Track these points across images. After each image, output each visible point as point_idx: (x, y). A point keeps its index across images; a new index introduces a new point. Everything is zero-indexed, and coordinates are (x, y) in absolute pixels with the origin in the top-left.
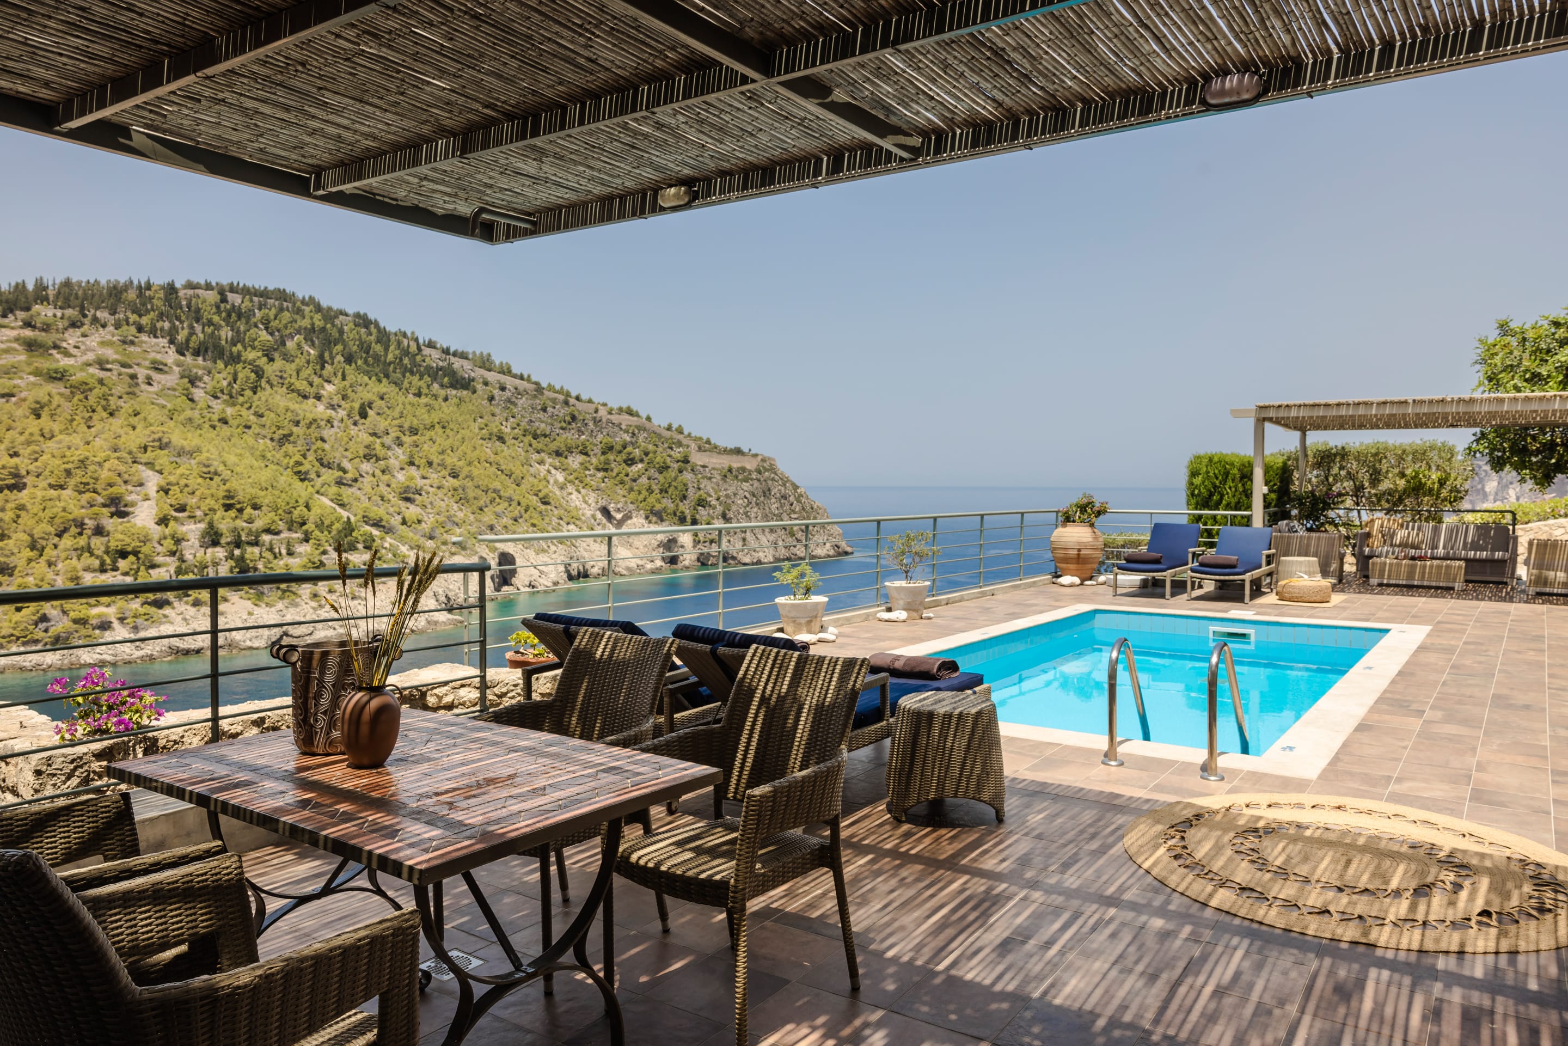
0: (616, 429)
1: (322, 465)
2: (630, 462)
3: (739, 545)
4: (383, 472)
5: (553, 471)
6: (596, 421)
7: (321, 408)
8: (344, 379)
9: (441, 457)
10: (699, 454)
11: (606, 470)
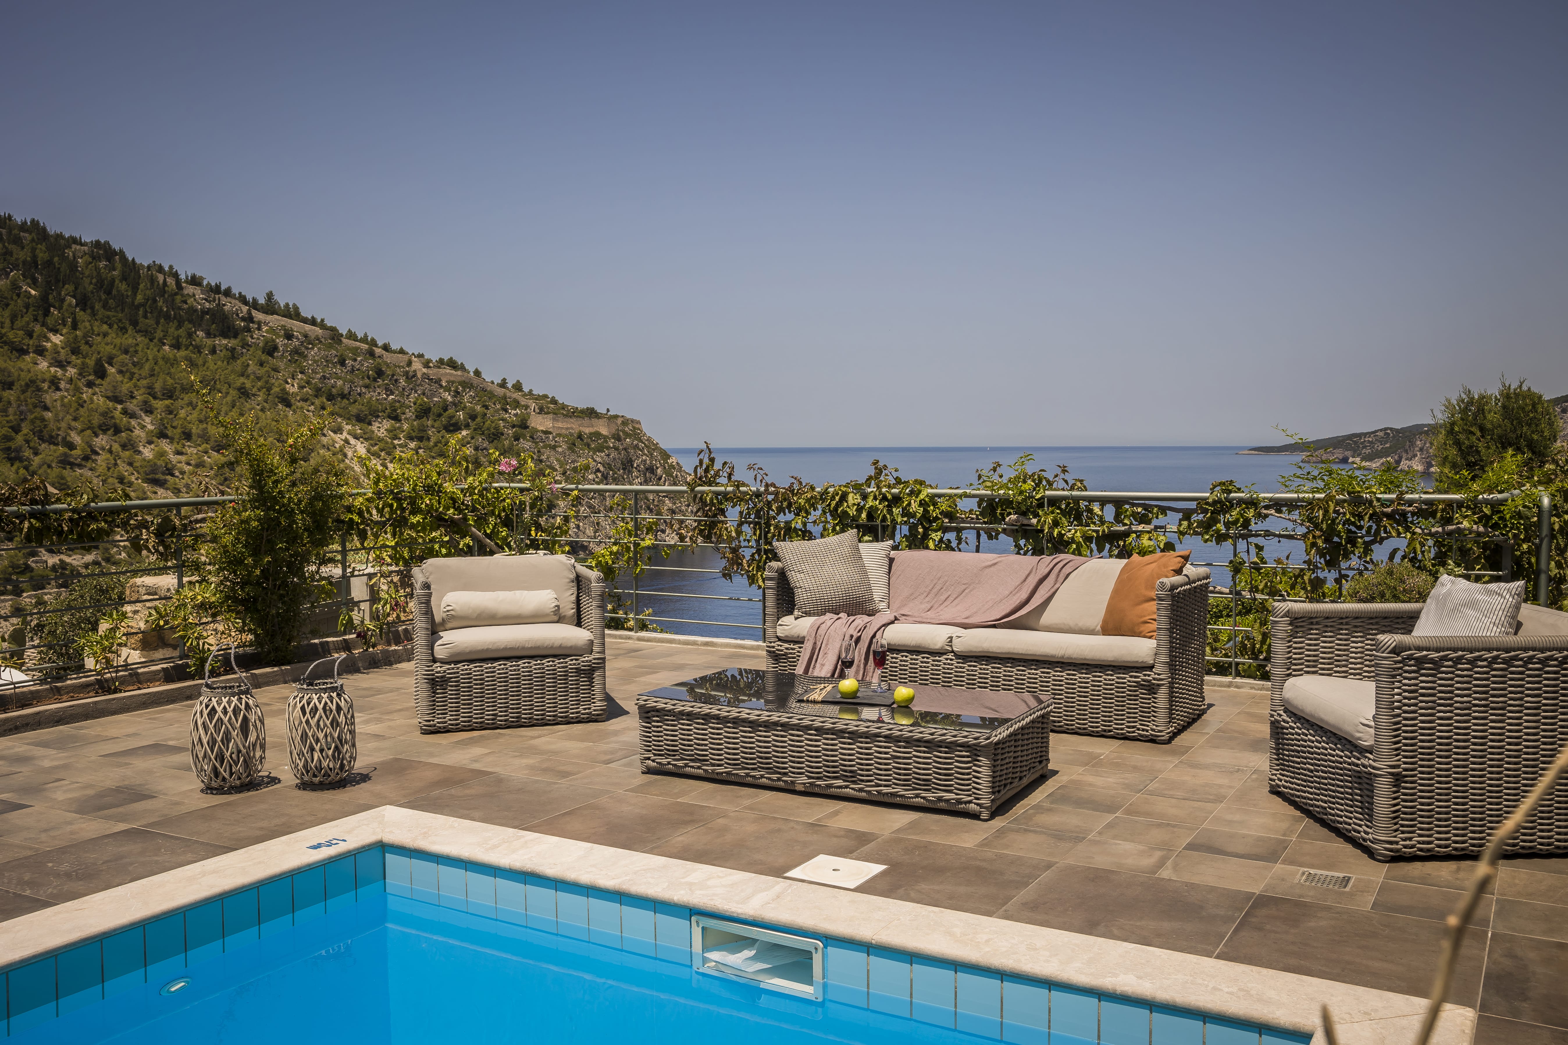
0: (435, 386)
1: (42, 439)
2: (453, 427)
3: (590, 531)
4: (124, 447)
5: (352, 441)
6: (410, 377)
7: (43, 365)
8: (75, 326)
9: (201, 426)
10: (540, 417)
11: (420, 439)
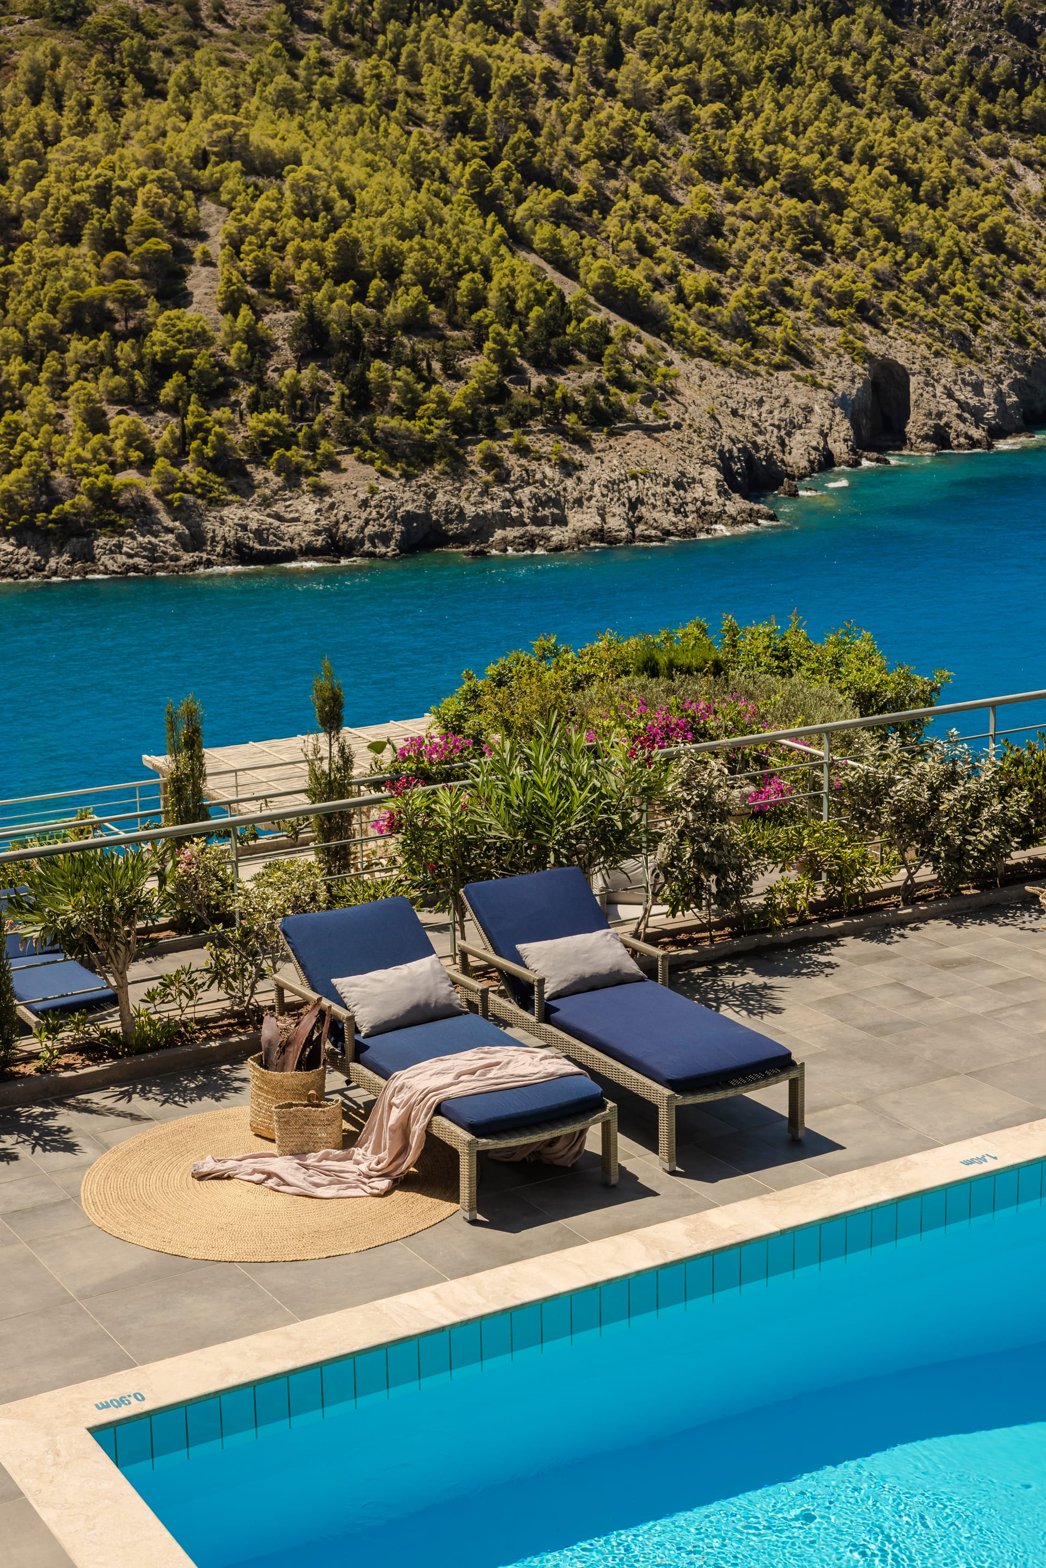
1: (527, 176)
4: (646, 186)
5: (1020, 169)
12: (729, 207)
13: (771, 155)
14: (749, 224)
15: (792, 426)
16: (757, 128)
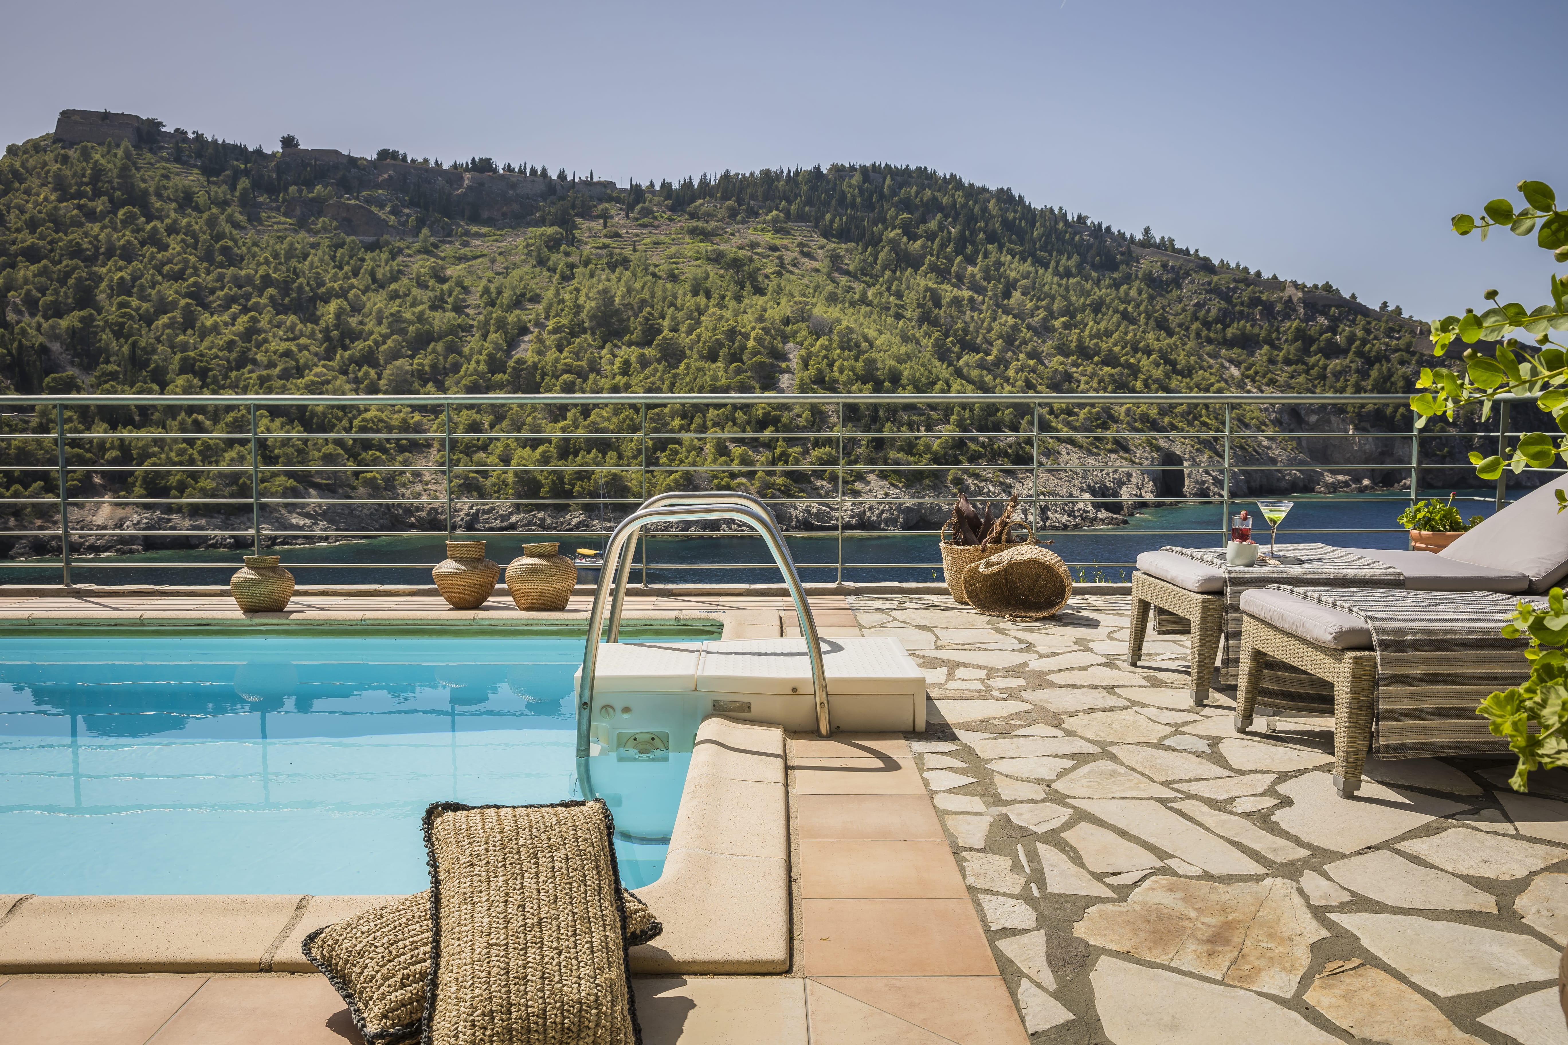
0: (1310, 311)
5: (1227, 364)
6: (1285, 302)
7: (961, 288)
12: (1074, 369)
13: (1096, 345)
14: (1086, 378)
15: (1120, 483)
16: (1087, 332)
